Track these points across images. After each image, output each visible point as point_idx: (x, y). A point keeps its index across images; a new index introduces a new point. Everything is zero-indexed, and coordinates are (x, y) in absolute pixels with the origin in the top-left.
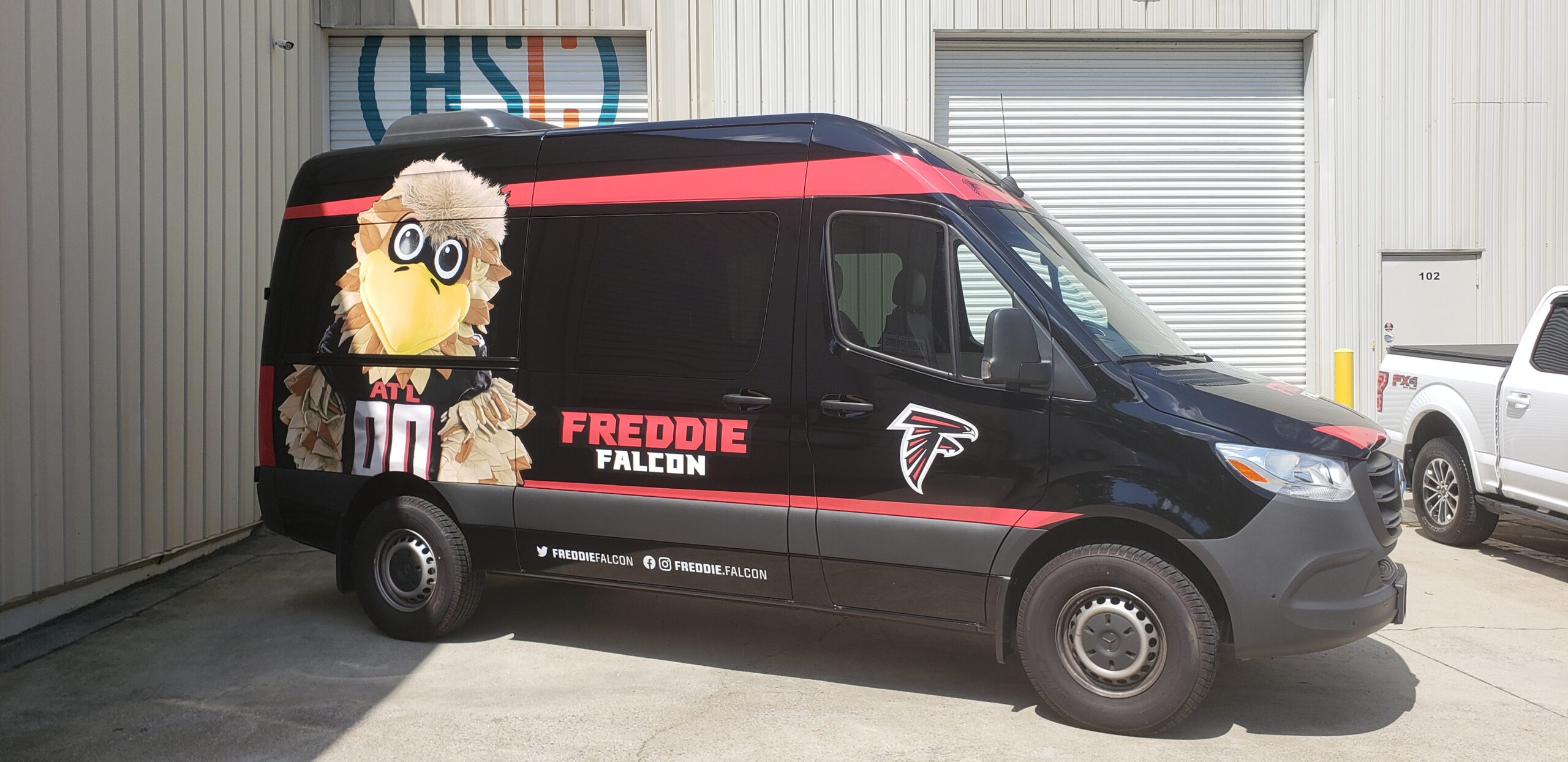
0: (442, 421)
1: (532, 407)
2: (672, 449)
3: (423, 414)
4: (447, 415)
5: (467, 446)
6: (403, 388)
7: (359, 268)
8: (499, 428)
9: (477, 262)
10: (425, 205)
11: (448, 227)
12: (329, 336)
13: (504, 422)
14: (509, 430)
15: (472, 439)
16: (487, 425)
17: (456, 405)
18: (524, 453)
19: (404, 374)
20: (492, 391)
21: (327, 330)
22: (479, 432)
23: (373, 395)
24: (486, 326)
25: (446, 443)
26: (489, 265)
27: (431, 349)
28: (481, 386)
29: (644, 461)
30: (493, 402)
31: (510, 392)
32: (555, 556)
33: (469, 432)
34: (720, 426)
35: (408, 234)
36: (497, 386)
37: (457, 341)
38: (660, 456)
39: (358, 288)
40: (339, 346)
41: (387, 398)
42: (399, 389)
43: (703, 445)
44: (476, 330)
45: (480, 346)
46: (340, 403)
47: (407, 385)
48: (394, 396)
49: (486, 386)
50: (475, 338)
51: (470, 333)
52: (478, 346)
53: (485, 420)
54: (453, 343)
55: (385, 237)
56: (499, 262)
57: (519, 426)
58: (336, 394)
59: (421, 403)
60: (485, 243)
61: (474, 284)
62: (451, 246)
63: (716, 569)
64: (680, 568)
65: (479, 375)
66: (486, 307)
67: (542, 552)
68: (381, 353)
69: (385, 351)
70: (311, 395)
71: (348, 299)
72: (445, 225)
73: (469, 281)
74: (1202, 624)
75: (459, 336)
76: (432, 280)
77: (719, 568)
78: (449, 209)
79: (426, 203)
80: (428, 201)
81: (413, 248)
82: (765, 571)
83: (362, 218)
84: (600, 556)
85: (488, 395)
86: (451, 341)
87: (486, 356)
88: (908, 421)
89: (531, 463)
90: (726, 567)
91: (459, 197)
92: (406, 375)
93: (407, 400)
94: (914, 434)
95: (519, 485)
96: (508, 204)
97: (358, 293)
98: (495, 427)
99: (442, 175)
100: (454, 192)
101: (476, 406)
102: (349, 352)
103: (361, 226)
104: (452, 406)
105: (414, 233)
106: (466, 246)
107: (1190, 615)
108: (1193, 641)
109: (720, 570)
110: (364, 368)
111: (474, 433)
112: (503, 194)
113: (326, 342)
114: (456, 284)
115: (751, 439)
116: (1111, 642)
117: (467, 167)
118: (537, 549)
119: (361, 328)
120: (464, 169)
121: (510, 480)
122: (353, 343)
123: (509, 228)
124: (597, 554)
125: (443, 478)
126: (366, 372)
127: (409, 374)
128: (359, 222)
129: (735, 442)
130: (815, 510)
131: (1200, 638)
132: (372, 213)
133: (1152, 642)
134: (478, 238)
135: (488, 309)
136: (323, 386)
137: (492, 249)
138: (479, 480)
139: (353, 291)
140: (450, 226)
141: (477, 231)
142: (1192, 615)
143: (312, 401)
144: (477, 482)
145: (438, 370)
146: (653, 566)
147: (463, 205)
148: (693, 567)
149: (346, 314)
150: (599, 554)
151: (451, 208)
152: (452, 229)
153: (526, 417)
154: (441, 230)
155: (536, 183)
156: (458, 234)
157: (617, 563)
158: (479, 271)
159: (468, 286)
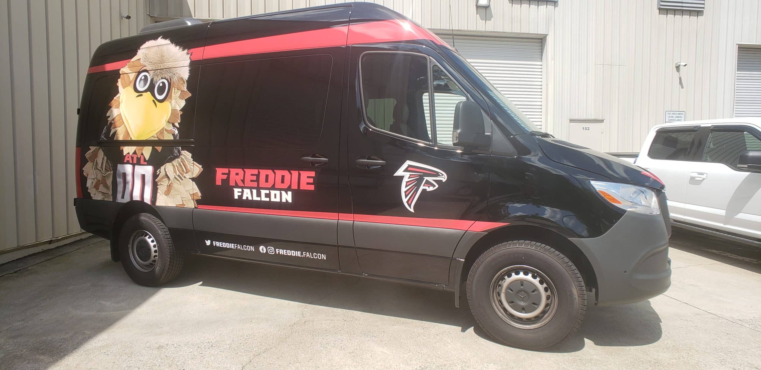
0: (157, 174)
1: (201, 166)
2: (273, 188)
3: (148, 170)
4: (160, 171)
5: (169, 187)
6: (139, 157)
7: (120, 96)
8: (185, 177)
9: (175, 90)
10: (151, 62)
11: (162, 73)
12: (106, 132)
13: (187, 174)
14: (190, 178)
15: (172, 183)
16: (179, 176)
17: (164, 166)
18: (197, 190)
19: (139, 150)
20: (181, 158)
21: (105, 128)
22: (175, 179)
23: (125, 161)
24: (179, 123)
25: (159, 185)
26: (180, 92)
27: (152, 136)
28: (176, 155)
29: (259, 195)
30: (181, 164)
31: (190, 158)
32: (214, 245)
33: (170, 180)
34: (299, 175)
35: (143, 78)
36: (183, 155)
37: (165, 132)
38: (267, 192)
39: (119, 106)
40: (110, 136)
41: (132, 162)
42: (137, 158)
43: (290, 186)
44: (174, 126)
45: (176, 134)
46: (110, 166)
47: (141, 156)
48: (135, 162)
49: (178, 155)
50: (173, 130)
51: (171, 127)
52: (175, 134)
53: (178, 173)
54: (163, 133)
55: (132, 80)
56: (185, 89)
57: (194, 176)
58: (109, 161)
59: (148, 165)
60: (179, 80)
61: (173, 101)
62: (163, 83)
63: (298, 254)
64: (279, 253)
65: (175, 149)
66: (179, 113)
67: (208, 243)
68: (129, 139)
69: (131, 138)
70: (97, 162)
71: (115, 112)
72: (160, 72)
73: (170, 100)
74: (581, 288)
75: (165, 129)
76: (154, 101)
77: (300, 253)
78: (163, 64)
79: (151, 61)
80: (153, 60)
81: (145, 84)
82: (325, 255)
83: (122, 71)
84: (237, 246)
85: (179, 160)
86: (161, 132)
87: (178, 139)
88: (406, 170)
89: (201, 196)
90: (304, 253)
91: (168, 57)
92: (140, 151)
93: (141, 163)
94: (409, 178)
95: (195, 208)
96: (191, 59)
97: (119, 109)
98: (182, 176)
99: (160, 47)
100: (165, 55)
101: (173, 165)
102: (115, 139)
103: (121, 75)
104: (162, 166)
105: (146, 77)
106: (170, 81)
107: (574, 283)
108: (575, 298)
109: (300, 254)
110: (121, 147)
111: (173, 180)
112: (189, 54)
113: (104, 134)
114: (164, 102)
115: (317, 182)
116: (523, 298)
117: (172, 42)
118: (205, 241)
119: (120, 127)
120: (170, 43)
121: (191, 205)
122: (117, 135)
123: (191, 71)
124: (235, 245)
125: (158, 204)
126: (122, 149)
127: (142, 150)
128: (121, 73)
129: (308, 184)
130: (353, 221)
131: (580, 297)
132: (127, 68)
133: (548, 298)
134: (176, 77)
135: (180, 114)
136: (103, 157)
137: (182, 83)
138: (176, 205)
139: (116, 108)
140: (163, 72)
141: (176, 74)
142: (575, 283)
143: (98, 165)
144: (175, 206)
145: (156, 147)
146: (265, 252)
147: (169, 61)
148: (286, 252)
149: (113, 120)
150: (236, 245)
151: (163, 63)
152: (164, 74)
153: (198, 171)
154: (158, 75)
155: (205, 47)
156: (166, 76)
157: (246, 249)
158: (176, 94)
159: (170, 103)
